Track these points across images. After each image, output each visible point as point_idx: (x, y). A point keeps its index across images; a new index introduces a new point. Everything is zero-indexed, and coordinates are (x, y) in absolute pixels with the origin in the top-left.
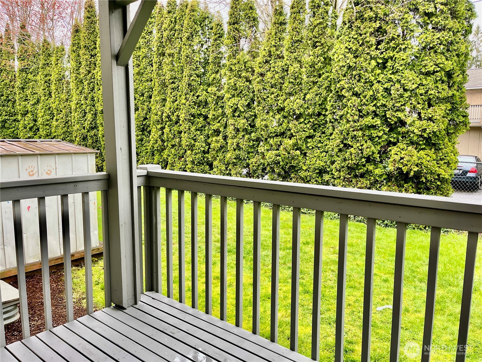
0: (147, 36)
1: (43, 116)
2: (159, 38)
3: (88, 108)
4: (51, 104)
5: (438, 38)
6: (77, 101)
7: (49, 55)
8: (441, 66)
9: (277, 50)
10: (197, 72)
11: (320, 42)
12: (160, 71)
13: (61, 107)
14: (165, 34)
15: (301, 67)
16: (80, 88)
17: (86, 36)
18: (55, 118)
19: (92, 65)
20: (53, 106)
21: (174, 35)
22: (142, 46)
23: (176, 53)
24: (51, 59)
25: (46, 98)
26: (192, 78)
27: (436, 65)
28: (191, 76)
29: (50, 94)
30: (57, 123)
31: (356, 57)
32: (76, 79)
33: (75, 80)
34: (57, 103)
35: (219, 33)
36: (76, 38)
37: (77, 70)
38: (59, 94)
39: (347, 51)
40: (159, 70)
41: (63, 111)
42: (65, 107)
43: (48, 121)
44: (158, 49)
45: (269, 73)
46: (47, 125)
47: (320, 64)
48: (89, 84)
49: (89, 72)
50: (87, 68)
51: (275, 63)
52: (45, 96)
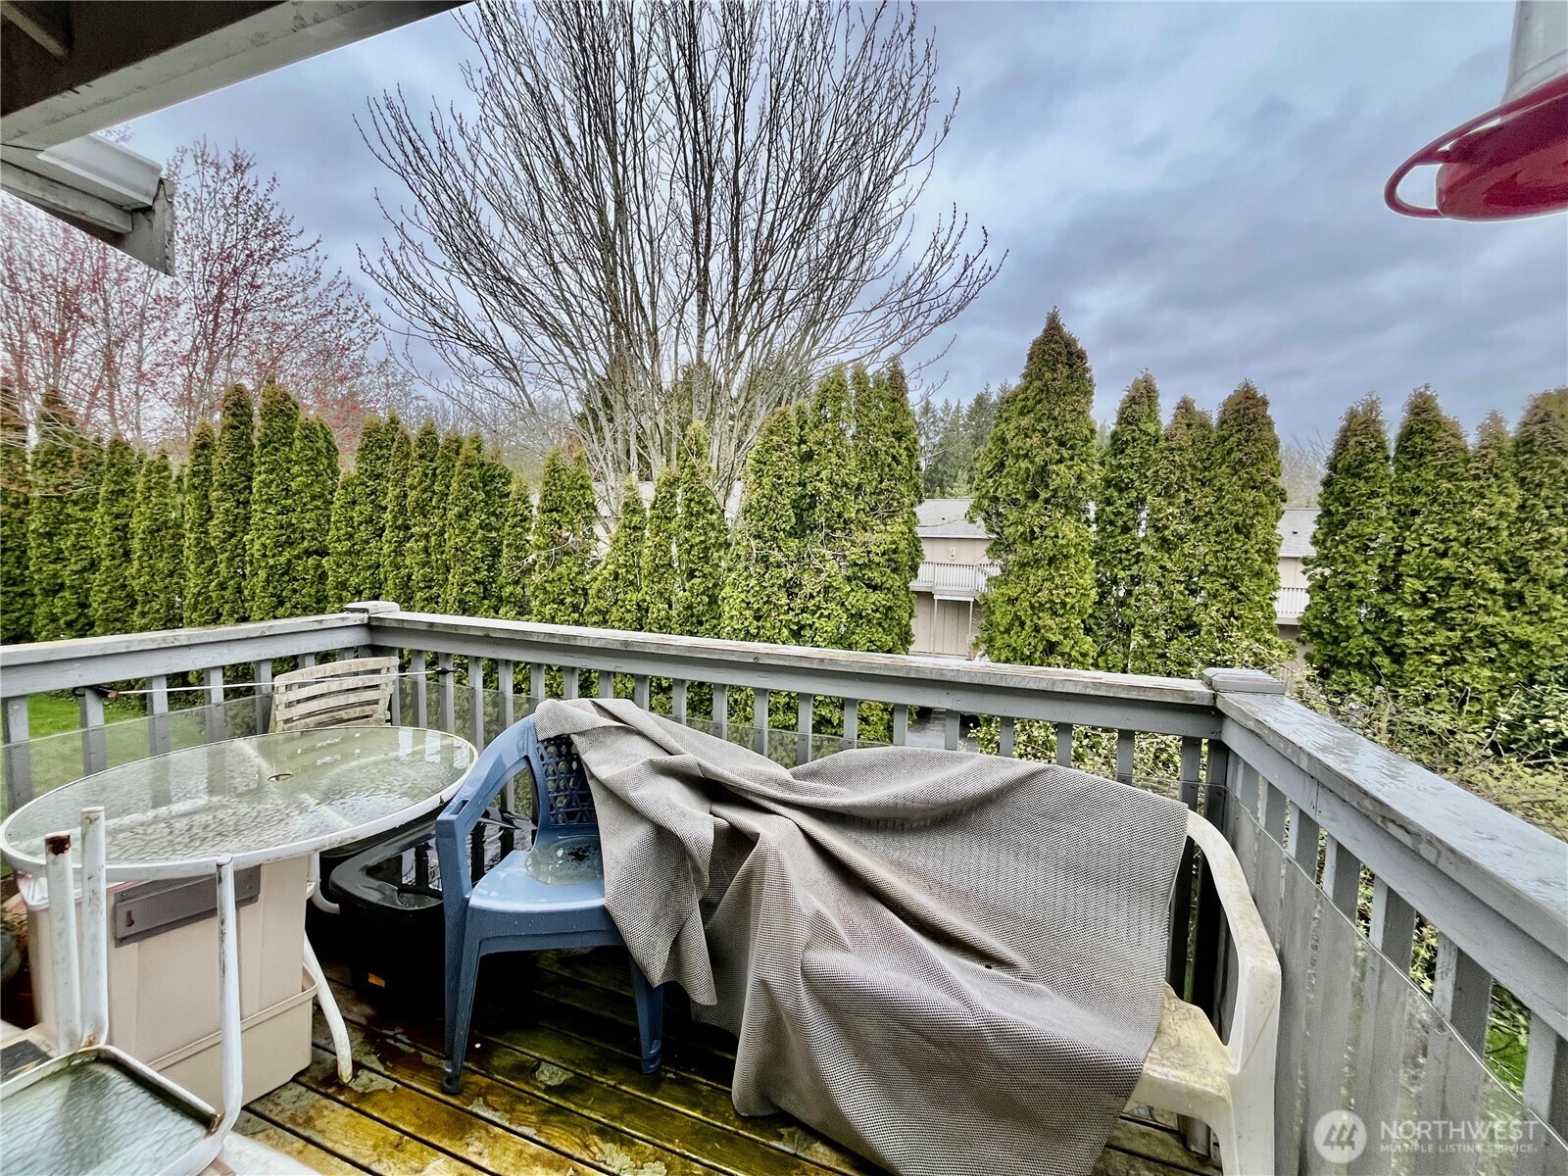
0: (371, 483)
1: (104, 602)
2: (397, 497)
3: (227, 607)
4: (129, 578)
5: (874, 603)
6: (198, 589)
7: (128, 472)
8: (878, 644)
9: (627, 572)
10: (477, 577)
11: (701, 571)
12: (399, 559)
13: (155, 587)
14: (413, 495)
15: (670, 607)
16: (209, 563)
17: (227, 464)
18: (139, 608)
19: (240, 523)
20: (136, 584)
21: (431, 500)
22: (360, 501)
23: (435, 534)
24: (133, 480)
25: (117, 562)
26: (466, 590)
27: (871, 641)
28: (464, 585)
29: (127, 554)
30: (143, 621)
31: (758, 618)
32: (199, 543)
33: (196, 546)
34: (145, 579)
35: (521, 515)
36: (201, 460)
37: (201, 525)
38: (151, 558)
39: (744, 605)
40: (395, 557)
41: (162, 596)
42: (166, 587)
43: (119, 611)
44: (394, 517)
45: (614, 609)
46: (117, 620)
47: (701, 608)
48: (230, 560)
49: (232, 535)
50: (227, 528)
51: (626, 593)
52: (114, 558)
